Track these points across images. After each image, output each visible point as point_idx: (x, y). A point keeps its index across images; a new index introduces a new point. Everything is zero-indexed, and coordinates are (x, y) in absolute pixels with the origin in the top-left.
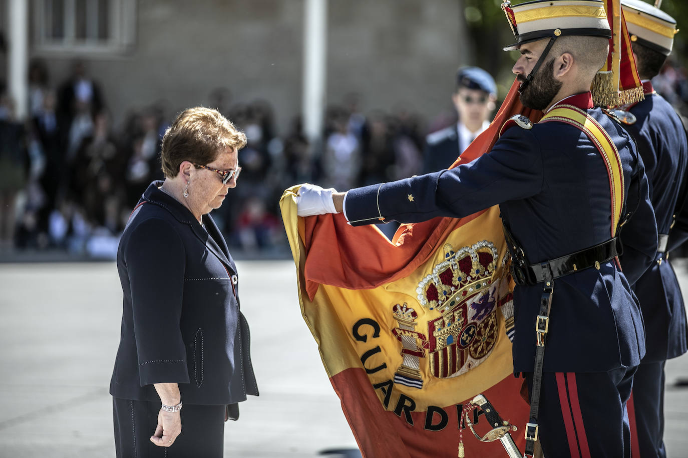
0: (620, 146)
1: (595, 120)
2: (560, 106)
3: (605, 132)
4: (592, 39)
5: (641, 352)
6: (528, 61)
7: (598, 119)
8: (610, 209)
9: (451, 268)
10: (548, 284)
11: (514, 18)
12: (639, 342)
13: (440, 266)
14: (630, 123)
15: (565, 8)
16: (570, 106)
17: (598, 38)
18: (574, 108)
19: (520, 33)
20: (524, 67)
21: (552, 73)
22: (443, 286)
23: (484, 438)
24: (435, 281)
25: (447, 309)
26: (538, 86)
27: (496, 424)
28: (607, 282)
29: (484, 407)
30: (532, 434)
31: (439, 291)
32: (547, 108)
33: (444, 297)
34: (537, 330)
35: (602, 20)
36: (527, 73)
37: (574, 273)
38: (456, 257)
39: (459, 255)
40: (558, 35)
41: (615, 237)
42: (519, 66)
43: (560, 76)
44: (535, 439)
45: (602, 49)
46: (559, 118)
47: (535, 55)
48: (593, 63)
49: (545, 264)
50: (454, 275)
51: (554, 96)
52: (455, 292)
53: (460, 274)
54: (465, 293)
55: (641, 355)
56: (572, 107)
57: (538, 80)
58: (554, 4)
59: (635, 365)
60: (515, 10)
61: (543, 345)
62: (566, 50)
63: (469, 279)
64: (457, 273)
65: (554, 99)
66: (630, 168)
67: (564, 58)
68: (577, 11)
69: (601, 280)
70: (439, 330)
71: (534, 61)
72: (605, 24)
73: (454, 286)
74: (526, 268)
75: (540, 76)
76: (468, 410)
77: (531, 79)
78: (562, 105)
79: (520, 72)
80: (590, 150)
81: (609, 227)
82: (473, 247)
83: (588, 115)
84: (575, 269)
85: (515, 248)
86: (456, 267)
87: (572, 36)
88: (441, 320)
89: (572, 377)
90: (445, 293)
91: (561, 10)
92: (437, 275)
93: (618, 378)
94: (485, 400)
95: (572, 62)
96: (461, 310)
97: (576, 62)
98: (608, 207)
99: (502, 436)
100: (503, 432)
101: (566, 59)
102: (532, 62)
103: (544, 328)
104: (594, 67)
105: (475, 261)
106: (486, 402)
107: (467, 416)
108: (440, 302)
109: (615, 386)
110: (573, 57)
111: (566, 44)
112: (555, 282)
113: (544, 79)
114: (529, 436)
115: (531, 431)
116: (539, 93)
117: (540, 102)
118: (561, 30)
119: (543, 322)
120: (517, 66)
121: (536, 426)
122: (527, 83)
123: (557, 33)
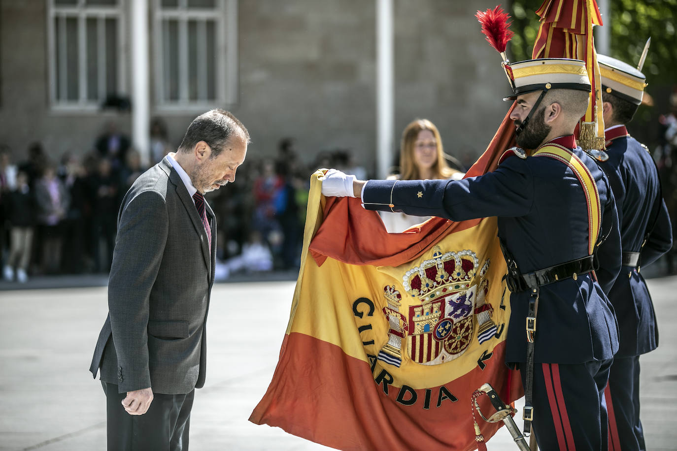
0: (597, 180)
1: (577, 157)
3: (585, 167)
4: (576, 92)
5: (613, 349)
6: (524, 109)
8: (588, 230)
9: (436, 267)
10: (535, 291)
11: (512, 74)
12: (612, 340)
13: (427, 263)
14: (603, 160)
15: (555, 66)
16: (557, 145)
17: (581, 92)
19: (516, 87)
20: (520, 114)
21: (543, 119)
22: (427, 280)
23: (490, 419)
25: (427, 299)
26: (532, 129)
27: (500, 408)
28: (583, 290)
29: (490, 393)
30: (529, 415)
31: (422, 283)
33: (426, 289)
34: (527, 329)
35: (584, 77)
36: (523, 119)
37: (555, 282)
38: (442, 258)
39: (445, 257)
40: (548, 88)
41: (593, 254)
42: (515, 113)
43: (550, 122)
44: (531, 419)
45: (585, 100)
46: (549, 154)
47: (528, 104)
48: (577, 111)
49: (532, 275)
50: (438, 273)
51: (544, 139)
52: (436, 287)
53: (444, 273)
54: (445, 290)
55: (614, 351)
56: (559, 146)
57: (532, 125)
58: (545, 63)
59: (606, 359)
60: (513, 67)
61: (532, 342)
62: (555, 101)
63: (450, 279)
64: (441, 272)
65: (545, 140)
66: (605, 198)
67: (553, 107)
68: (564, 69)
70: (418, 316)
71: (528, 109)
72: (586, 80)
73: (436, 282)
74: (518, 278)
75: (533, 121)
76: (476, 397)
77: (525, 123)
78: (551, 144)
79: (517, 118)
80: (574, 182)
81: (587, 247)
82: (457, 254)
83: (573, 154)
84: (557, 279)
85: (509, 261)
86: (441, 267)
87: (560, 90)
88: (422, 308)
89: (556, 368)
90: (427, 286)
91: (551, 68)
92: (423, 269)
93: (594, 370)
94: (490, 388)
95: (560, 110)
96: (439, 304)
97: (563, 110)
98: (586, 229)
99: (505, 417)
100: (505, 414)
101: (555, 108)
103: (532, 328)
104: (577, 115)
105: (458, 265)
106: (492, 389)
107: (475, 402)
108: (422, 292)
109: (593, 377)
110: (561, 106)
111: (555, 95)
112: (541, 289)
113: (536, 124)
114: (526, 417)
115: (527, 413)
116: (533, 135)
117: (533, 142)
118: (551, 84)
119: (531, 323)
120: (514, 113)
121: (531, 408)
122: (523, 126)
123: (548, 86)
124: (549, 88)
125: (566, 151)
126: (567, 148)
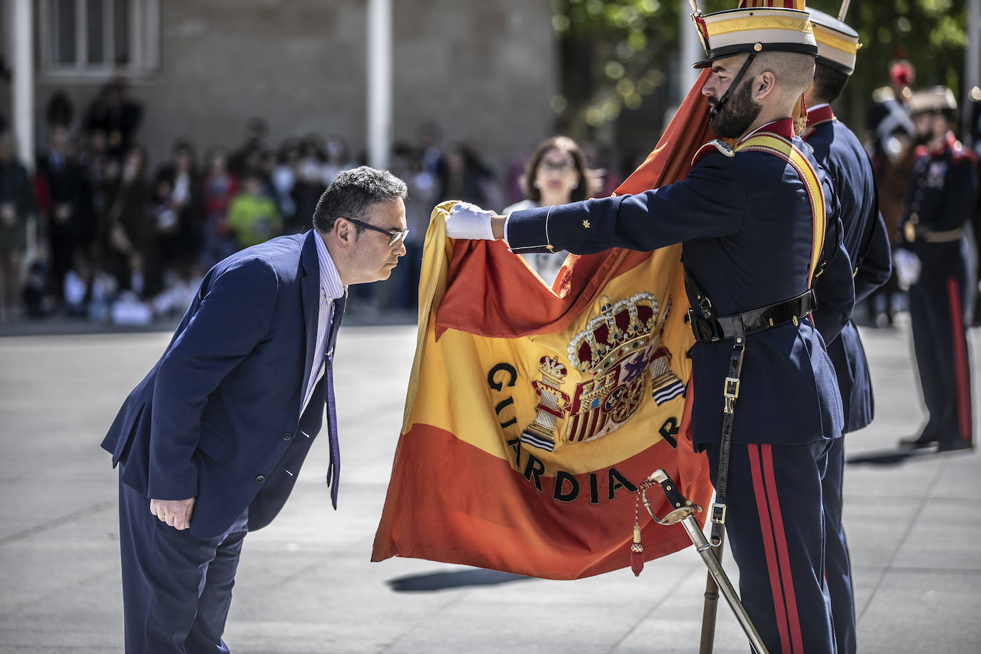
0: (822, 183)
1: (798, 150)
2: (759, 134)
3: (810, 165)
4: (798, 56)
5: (841, 423)
6: (721, 81)
7: (801, 148)
8: (810, 255)
9: (607, 323)
10: (739, 341)
11: (706, 30)
12: (839, 410)
13: (595, 321)
15: (768, 19)
16: (771, 134)
17: (804, 56)
18: (776, 135)
19: (712, 48)
20: (716, 87)
21: (750, 95)
22: (597, 345)
23: (664, 520)
24: (589, 338)
25: (600, 371)
26: (733, 110)
27: (678, 505)
28: (807, 340)
29: (665, 484)
30: (719, 516)
31: (592, 350)
32: (743, 136)
33: (598, 357)
34: (725, 394)
35: (808, 35)
36: (720, 95)
37: (769, 329)
38: (613, 312)
39: (616, 308)
40: (757, 50)
41: (811, 289)
42: (709, 87)
43: (759, 99)
44: (723, 522)
45: (809, 68)
46: (759, 147)
47: (730, 73)
48: (797, 84)
49: (736, 318)
50: (610, 332)
51: (751, 122)
52: (609, 351)
53: (617, 330)
54: (621, 352)
56: (773, 134)
57: (734, 103)
58: (754, 15)
59: (837, 437)
60: (707, 20)
61: (732, 411)
62: (767, 68)
63: (626, 336)
64: (613, 330)
65: (753, 125)
66: (830, 208)
67: (764, 77)
68: (780, 23)
69: (800, 337)
70: (587, 393)
71: (729, 80)
72: (811, 39)
73: (609, 344)
74: (712, 321)
75: (736, 98)
76: (644, 488)
77: (724, 102)
78: (762, 133)
79: (711, 93)
80: (798, 186)
82: (632, 300)
83: (793, 145)
84: (772, 324)
85: (699, 297)
86: (612, 323)
87: (774, 52)
88: (591, 384)
89: (767, 450)
90: (599, 352)
91: (762, 21)
92: (591, 332)
94: (665, 475)
95: (774, 82)
96: (614, 372)
97: (778, 82)
98: (807, 253)
99: (684, 518)
100: (685, 514)
101: (767, 79)
102: (726, 81)
104: (798, 89)
105: (633, 316)
106: (667, 478)
107: (644, 495)
108: (593, 363)
109: (815, 459)
110: (775, 76)
111: (766, 61)
113: (740, 102)
114: (715, 518)
115: (717, 512)
116: (735, 118)
117: (735, 128)
118: (762, 44)
119: (731, 386)
120: (707, 86)
121: (723, 506)
122: (720, 106)
123: (758, 48)
124: (759, 50)
125: (784, 142)
126: (785, 137)
